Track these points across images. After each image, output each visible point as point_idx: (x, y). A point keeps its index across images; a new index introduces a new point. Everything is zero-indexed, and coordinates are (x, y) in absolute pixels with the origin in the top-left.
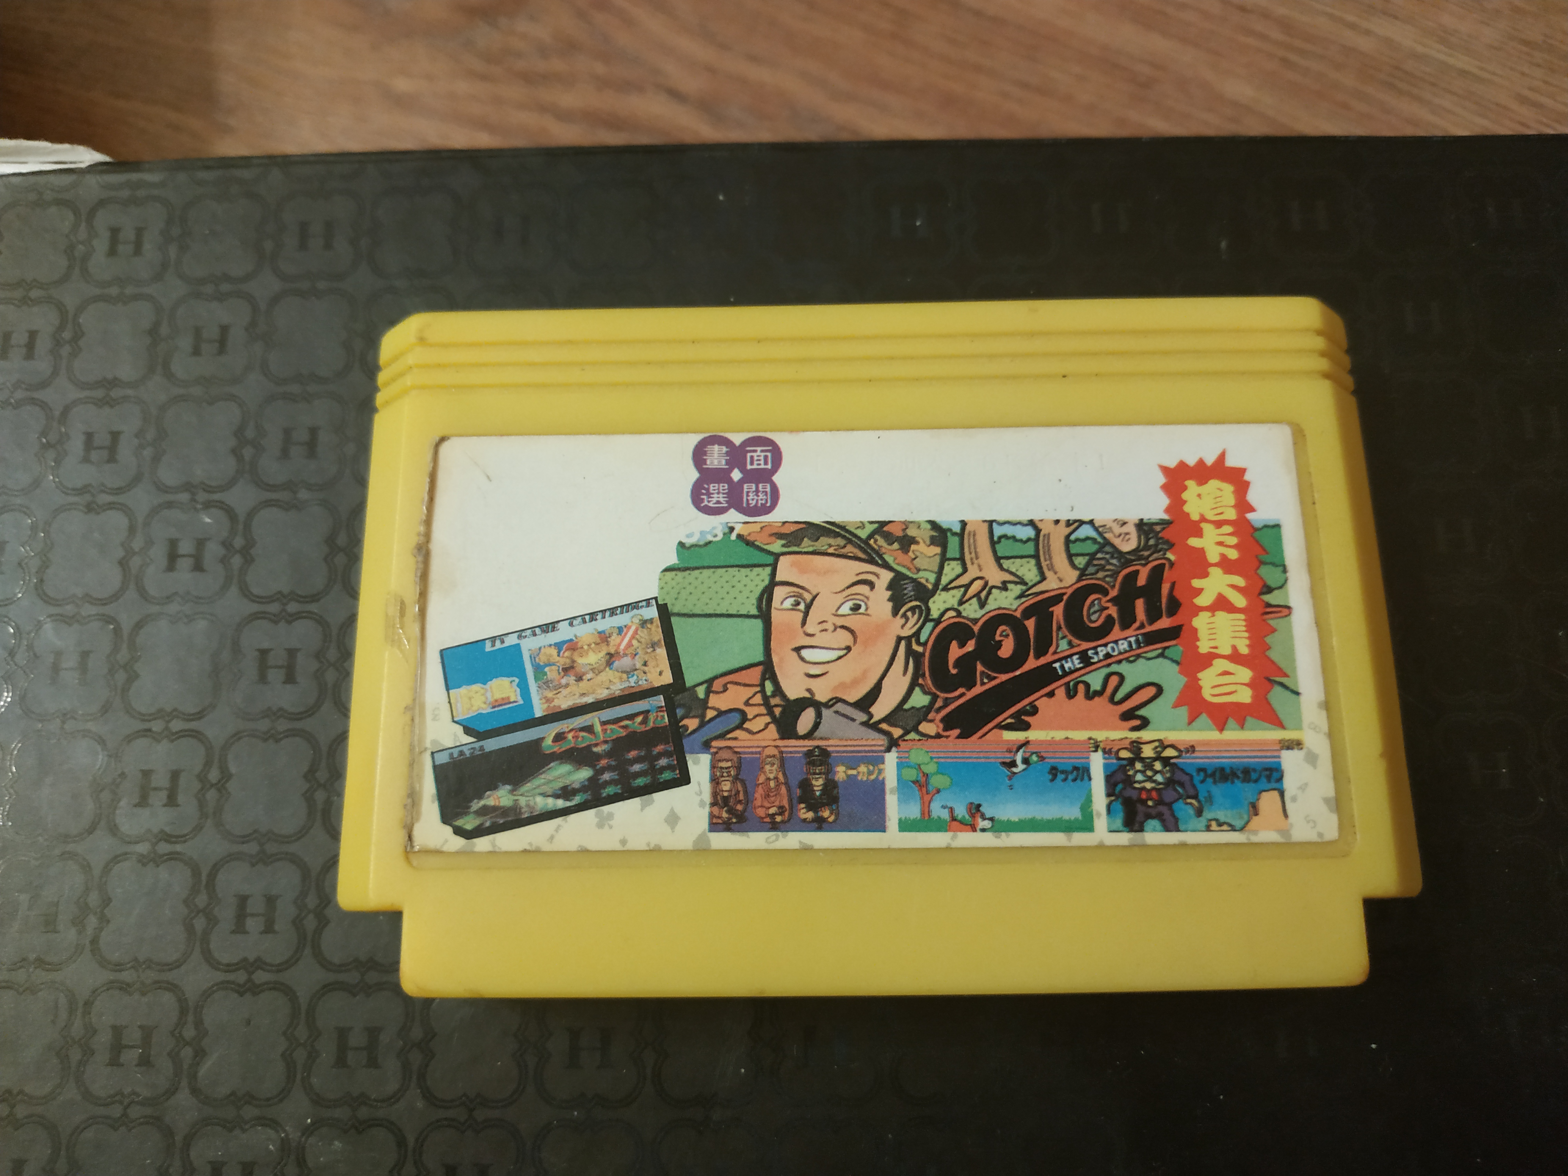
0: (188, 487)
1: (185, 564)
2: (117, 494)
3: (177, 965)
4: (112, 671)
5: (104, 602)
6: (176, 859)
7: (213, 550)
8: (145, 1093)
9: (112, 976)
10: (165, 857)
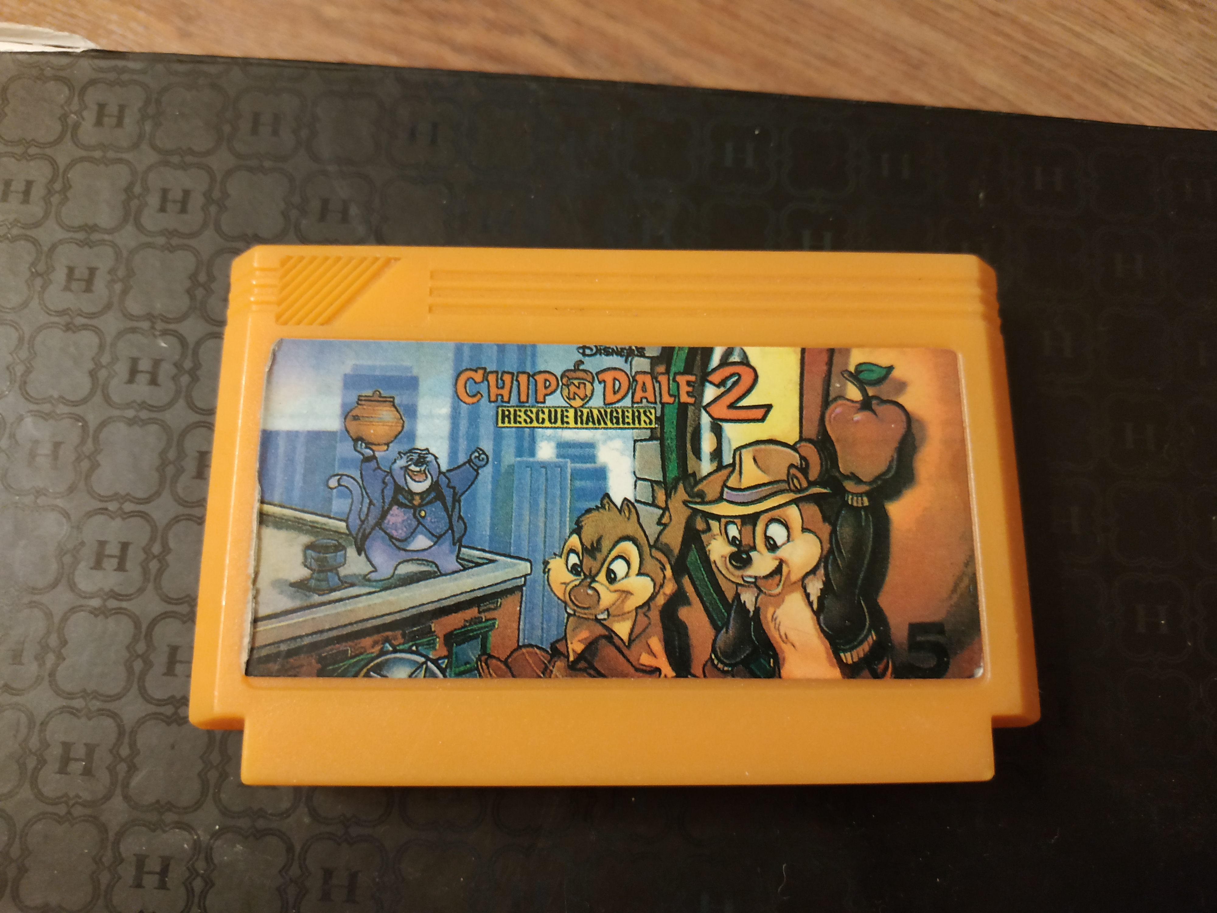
0: (150, 317)
1: (142, 378)
2: (91, 318)
3: (118, 697)
4: (78, 460)
5: (75, 404)
6: (122, 613)
7: (166, 369)
8: (86, 796)
9: (63, 703)
10: (114, 612)
